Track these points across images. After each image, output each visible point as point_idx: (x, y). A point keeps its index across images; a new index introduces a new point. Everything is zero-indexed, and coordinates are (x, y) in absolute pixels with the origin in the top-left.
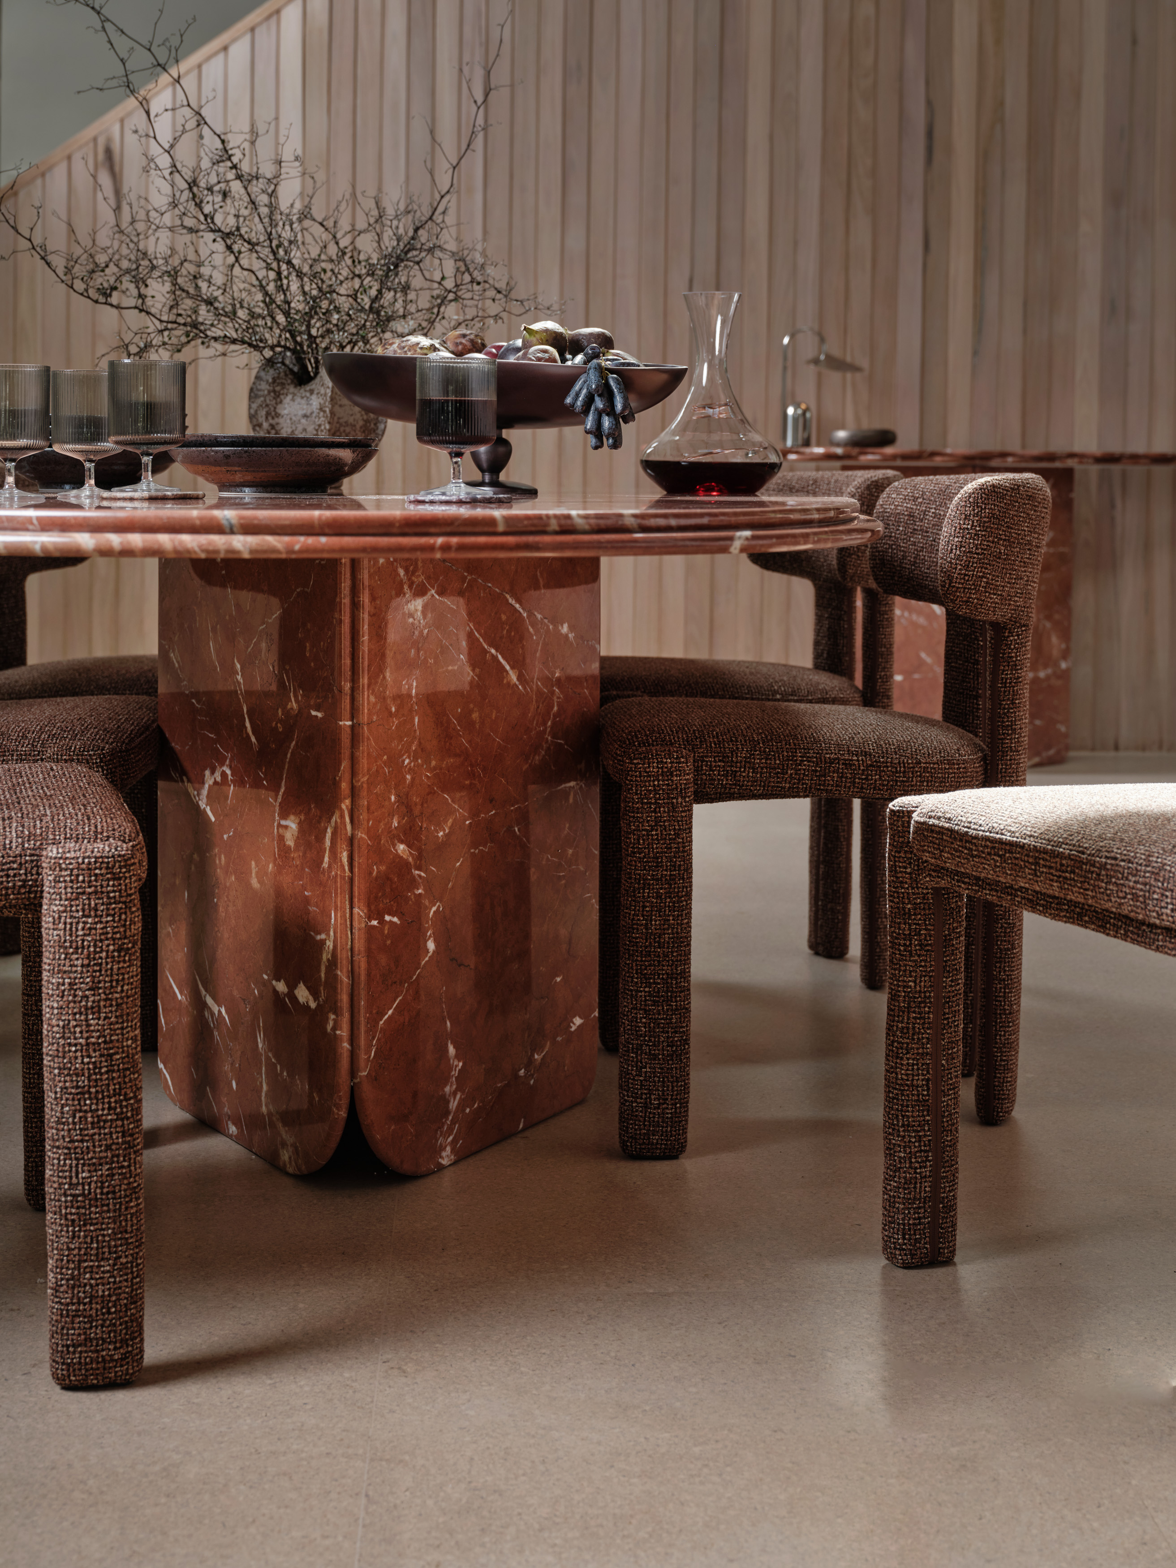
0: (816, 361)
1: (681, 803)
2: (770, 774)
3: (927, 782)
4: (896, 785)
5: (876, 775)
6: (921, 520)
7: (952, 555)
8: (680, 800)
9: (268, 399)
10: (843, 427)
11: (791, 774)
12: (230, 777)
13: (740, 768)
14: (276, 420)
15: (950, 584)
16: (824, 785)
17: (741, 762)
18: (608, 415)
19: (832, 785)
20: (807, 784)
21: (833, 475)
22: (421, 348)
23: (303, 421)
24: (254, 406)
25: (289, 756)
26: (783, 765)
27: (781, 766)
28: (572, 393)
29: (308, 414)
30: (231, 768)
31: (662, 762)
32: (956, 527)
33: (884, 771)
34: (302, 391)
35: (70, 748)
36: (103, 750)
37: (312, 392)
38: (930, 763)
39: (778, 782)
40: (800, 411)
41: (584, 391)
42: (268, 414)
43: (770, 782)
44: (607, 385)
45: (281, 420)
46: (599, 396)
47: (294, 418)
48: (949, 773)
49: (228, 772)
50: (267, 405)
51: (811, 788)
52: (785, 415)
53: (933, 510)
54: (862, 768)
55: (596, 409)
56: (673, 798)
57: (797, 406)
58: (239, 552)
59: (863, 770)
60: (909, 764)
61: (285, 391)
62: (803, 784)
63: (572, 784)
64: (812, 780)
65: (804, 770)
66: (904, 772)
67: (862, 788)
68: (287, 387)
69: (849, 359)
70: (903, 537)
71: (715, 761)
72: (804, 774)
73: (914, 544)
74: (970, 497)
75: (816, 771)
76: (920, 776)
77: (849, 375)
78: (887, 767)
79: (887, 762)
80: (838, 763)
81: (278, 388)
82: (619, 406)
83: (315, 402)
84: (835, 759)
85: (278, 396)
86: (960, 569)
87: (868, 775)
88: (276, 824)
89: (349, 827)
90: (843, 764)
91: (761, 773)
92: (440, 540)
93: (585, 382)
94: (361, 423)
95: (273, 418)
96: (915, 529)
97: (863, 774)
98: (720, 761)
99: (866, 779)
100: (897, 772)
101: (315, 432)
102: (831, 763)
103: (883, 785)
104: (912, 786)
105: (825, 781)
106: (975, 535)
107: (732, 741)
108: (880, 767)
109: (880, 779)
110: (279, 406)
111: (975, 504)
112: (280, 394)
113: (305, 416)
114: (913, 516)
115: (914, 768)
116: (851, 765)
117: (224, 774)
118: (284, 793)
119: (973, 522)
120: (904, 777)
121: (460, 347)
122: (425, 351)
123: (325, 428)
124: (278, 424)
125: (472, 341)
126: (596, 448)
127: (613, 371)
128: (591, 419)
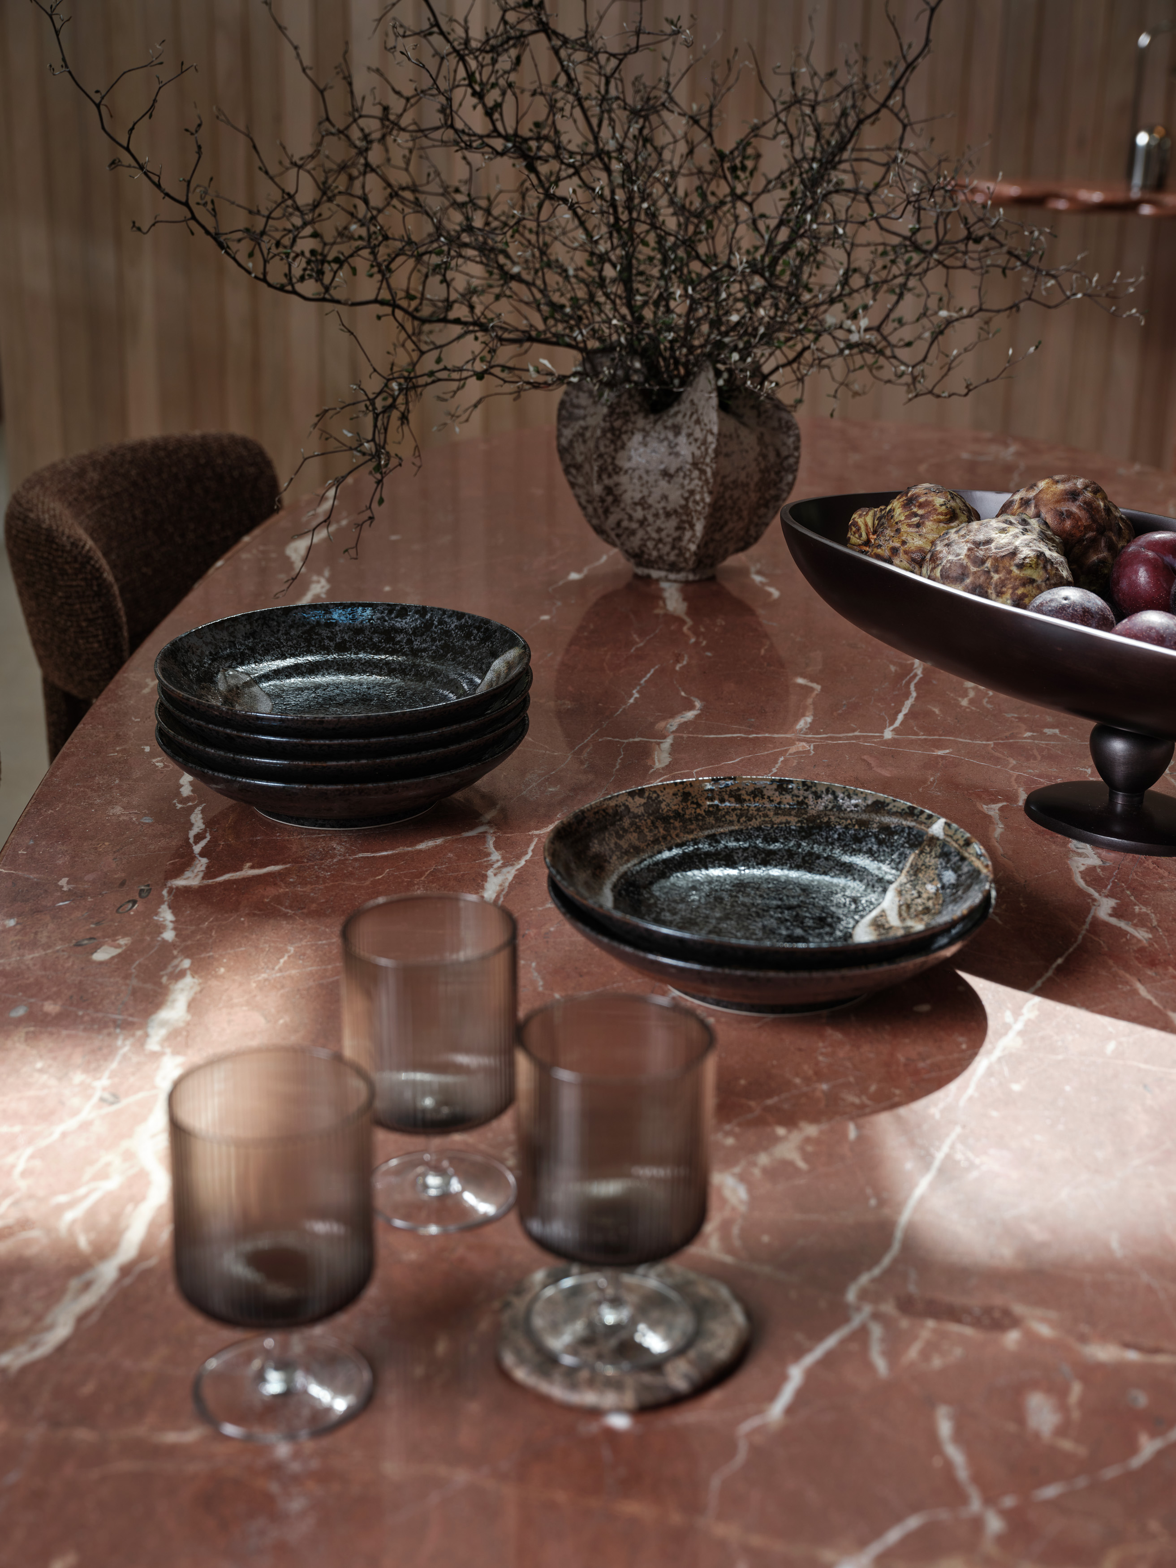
9: (601, 444)
14: (616, 478)
22: (1021, 566)
23: (663, 483)
24: (568, 433)
29: (672, 471)
34: (659, 426)
37: (677, 430)
40: (1154, 142)
42: (602, 470)
45: (623, 479)
47: (645, 477)
50: (601, 456)
52: (1134, 144)
57: (1150, 132)
61: (630, 426)
68: (633, 418)
81: (618, 424)
83: (686, 450)
85: (619, 437)
94: (757, 477)
95: (610, 476)
101: (683, 502)
110: (621, 454)
112: (621, 433)
113: (666, 474)
121: (1068, 524)
122: (1028, 573)
123: (703, 500)
124: (617, 485)
125: (1089, 506)
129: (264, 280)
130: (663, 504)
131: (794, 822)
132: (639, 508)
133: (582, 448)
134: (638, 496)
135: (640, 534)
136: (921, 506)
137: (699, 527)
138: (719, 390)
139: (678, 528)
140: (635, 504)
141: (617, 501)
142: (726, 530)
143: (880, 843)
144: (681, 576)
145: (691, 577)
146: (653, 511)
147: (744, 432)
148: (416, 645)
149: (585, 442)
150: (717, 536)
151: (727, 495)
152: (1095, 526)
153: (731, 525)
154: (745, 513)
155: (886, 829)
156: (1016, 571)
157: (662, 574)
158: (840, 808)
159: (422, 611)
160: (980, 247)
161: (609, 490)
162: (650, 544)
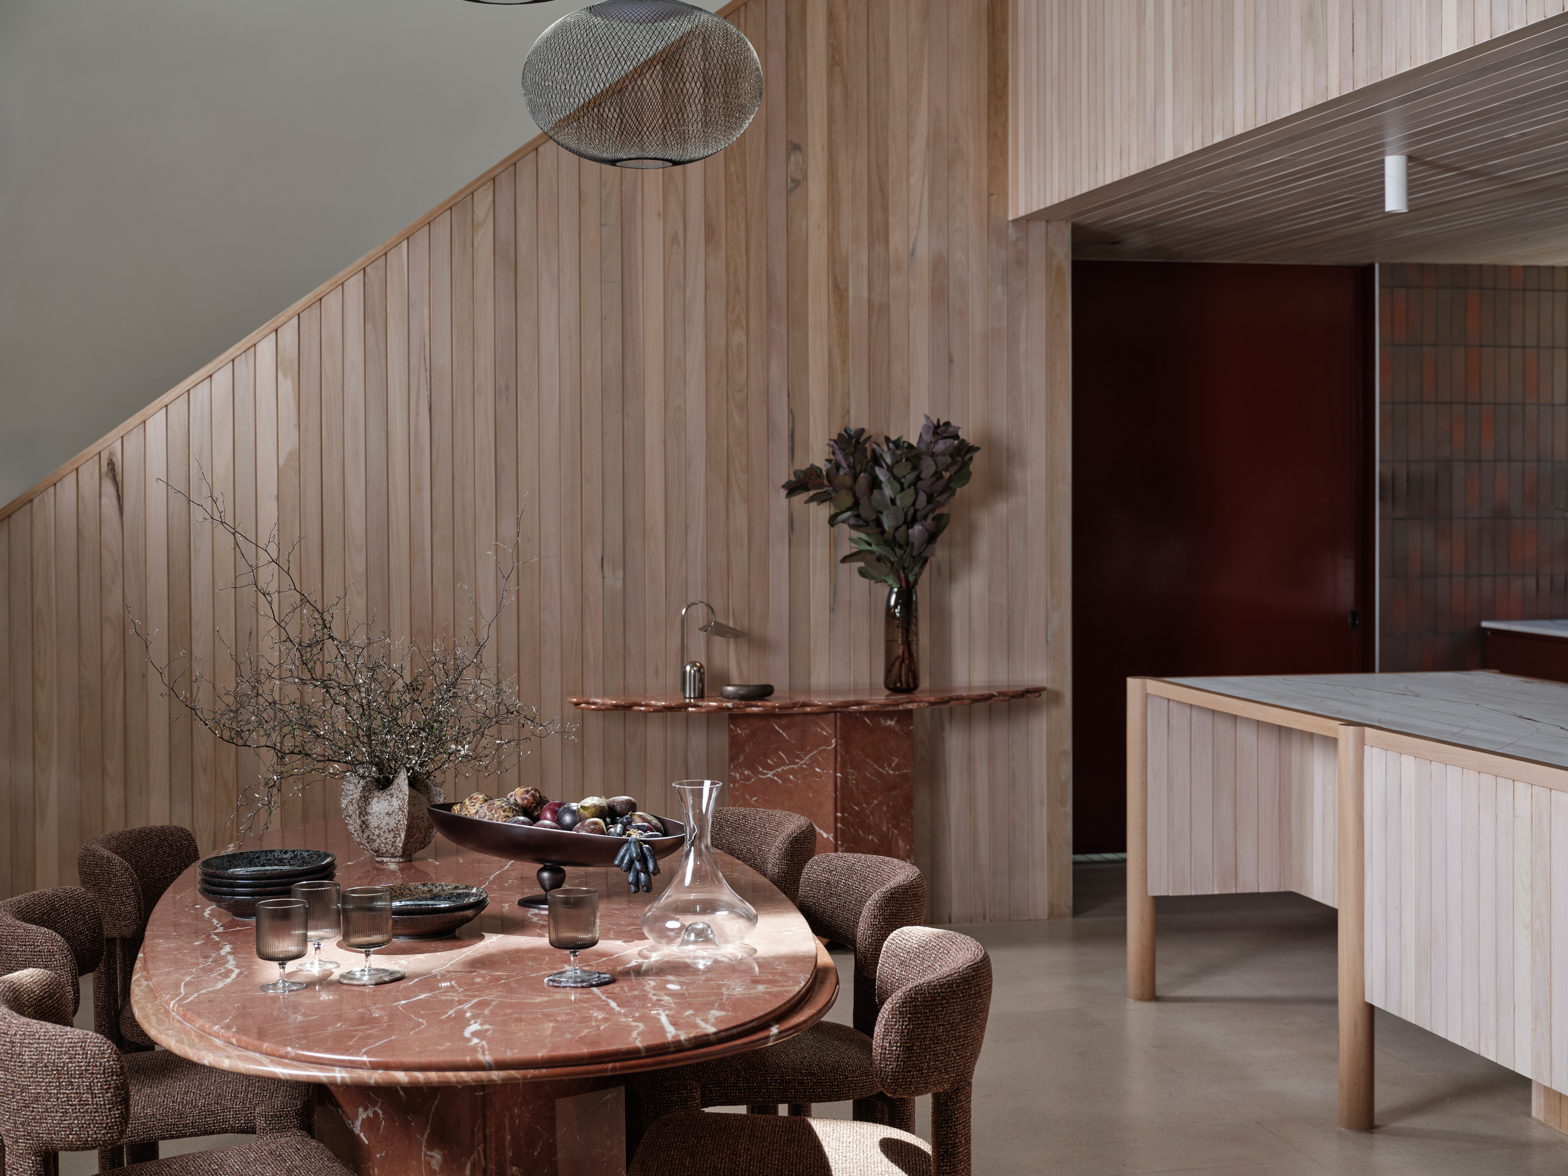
0: (706, 628)
6: (836, 888)
7: (866, 942)
10: (731, 683)
12: (381, 1116)
13: (731, 1090)
14: (366, 817)
15: (865, 961)
17: (731, 1086)
18: (643, 872)
23: (387, 818)
25: (433, 1109)
28: (619, 857)
29: (390, 812)
30: (382, 1109)
31: (680, 1093)
32: (868, 924)
34: (384, 794)
35: (274, 1107)
36: (296, 1106)
37: (392, 795)
40: (695, 670)
41: (627, 857)
42: (360, 813)
44: (643, 854)
45: (370, 817)
46: (638, 861)
47: (379, 816)
48: (866, 1082)
49: (380, 1112)
51: (777, 1100)
53: (843, 881)
55: (634, 869)
57: (693, 664)
58: (495, 1081)
61: (372, 795)
63: (609, 1096)
66: (838, 1085)
67: (811, 1098)
68: (373, 792)
69: (732, 625)
71: (714, 1087)
72: (772, 1092)
74: (877, 904)
75: (780, 1089)
76: (848, 1087)
77: (733, 639)
78: (827, 1082)
81: (367, 794)
82: (651, 866)
83: (396, 803)
84: (792, 1080)
85: (368, 800)
87: (814, 1089)
88: (423, 1153)
89: (483, 1162)
91: (744, 1093)
92: (610, 1065)
93: (627, 850)
95: (364, 816)
97: (811, 1089)
98: (717, 1086)
100: (833, 1085)
101: (395, 825)
102: (790, 1082)
103: (825, 1095)
104: (843, 1093)
105: (786, 1095)
106: (881, 928)
107: (723, 1071)
108: (822, 1083)
109: (822, 1091)
110: (369, 807)
112: (368, 798)
113: (388, 814)
115: (844, 1081)
116: (803, 1083)
117: (375, 1113)
118: (429, 1134)
119: (879, 920)
120: (838, 1088)
121: (525, 801)
122: (507, 814)
123: (404, 823)
124: (367, 820)
125: (533, 795)
126: (635, 892)
127: (645, 842)
128: (631, 874)
129: (222, 738)
130: (387, 827)
131: (428, 896)
132: (377, 830)
133: (352, 808)
134: (376, 824)
135: (378, 841)
136: (475, 799)
137: (403, 835)
138: (408, 777)
139: (394, 837)
140: (375, 828)
141: (367, 827)
142: (415, 837)
143: (457, 898)
144: (397, 860)
145: (401, 860)
146: (383, 830)
147: (420, 796)
148: (292, 863)
149: (353, 805)
150: (411, 840)
151: (414, 822)
153: (417, 836)
154: (423, 831)
155: (459, 894)
156: (502, 813)
157: (388, 859)
158: (444, 890)
159: (293, 852)
160: (513, 716)
161: (364, 822)
162: (382, 845)
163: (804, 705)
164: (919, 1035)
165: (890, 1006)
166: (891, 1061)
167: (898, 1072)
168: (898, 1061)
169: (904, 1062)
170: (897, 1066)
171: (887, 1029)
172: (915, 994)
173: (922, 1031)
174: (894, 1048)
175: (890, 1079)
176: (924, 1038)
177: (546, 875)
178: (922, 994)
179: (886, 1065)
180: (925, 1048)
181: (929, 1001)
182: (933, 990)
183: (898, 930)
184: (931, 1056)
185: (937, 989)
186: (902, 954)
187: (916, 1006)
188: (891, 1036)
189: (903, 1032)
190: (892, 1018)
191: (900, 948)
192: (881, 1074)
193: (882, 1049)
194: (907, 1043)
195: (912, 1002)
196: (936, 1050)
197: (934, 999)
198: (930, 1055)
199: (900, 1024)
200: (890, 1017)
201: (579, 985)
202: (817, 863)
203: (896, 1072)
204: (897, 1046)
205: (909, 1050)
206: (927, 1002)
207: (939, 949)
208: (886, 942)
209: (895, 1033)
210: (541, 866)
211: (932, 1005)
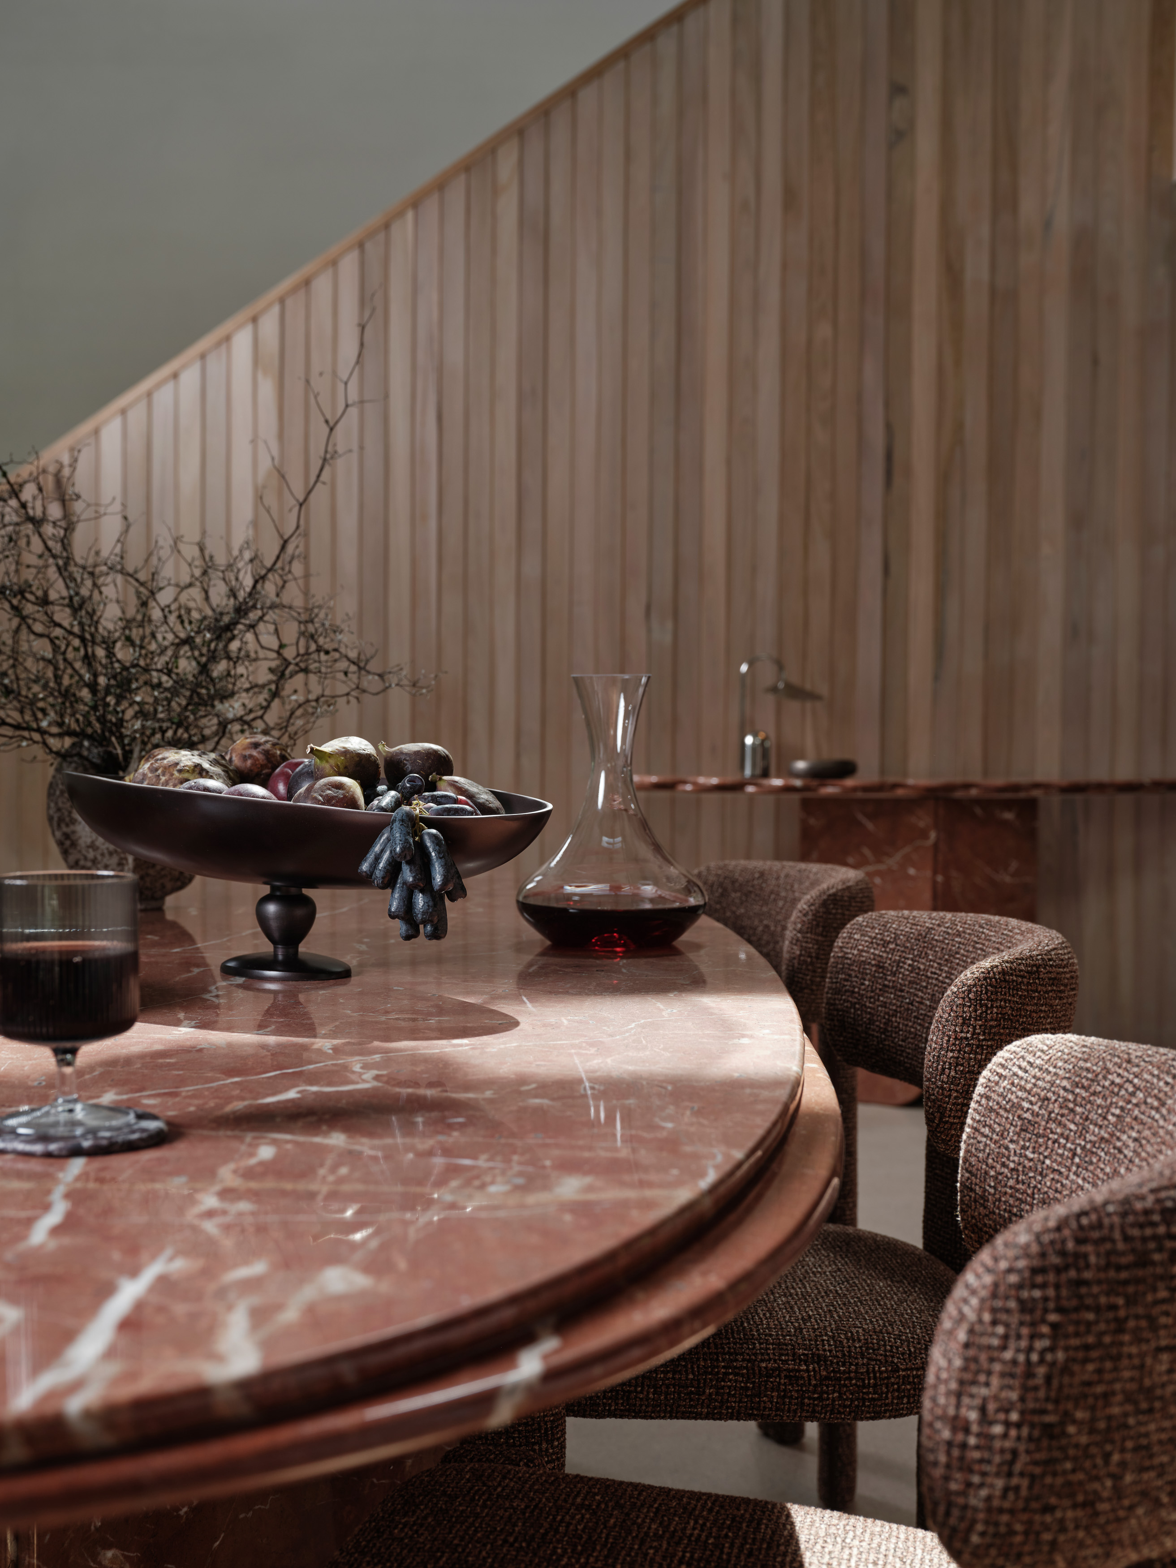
0: (774, 689)
1: (547, 1450)
2: (679, 1394)
3: (908, 1397)
4: (864, 1405)
5: (834, 1392)
6: (894, 974)
8: (544, 1446)
10: (802, 757)
11: (710, 1394)
14: (72, 828)
15: (941, 1119)
16: (758, 1409)
18: (422, 891)
19: (771, 1409)
20: (733, 1408)
21: (783, 867)
22: (182, 769)
26: (698, 1380)
27: (695, 1383)
28: (371, 857)
32: (949, 1037)
33: (845, 1385)
38: (912, 1369)
39: (691, 1406)
40: (758, 742)
41: (386, 855)
42: (61, 820)
43: (679, 1406)
44: (421, 846)
46: (408, 863)
52: (743, 744)
53: (910, 962)
54: (814, 1382)
55: (405, 883)
56: (534, 1444)
57: (755, 735)
59: (815, 1386)
60: (881, 1372)
62: (728, 1408)
64: (740, 1401)
65: (729, 1387)
66: (875, 1385)
67: (814, 1411)
69: (808, 687)
70: (869, 994)
72: (729, 1394)
73: (884, 1005)
74: (970, 991)
75: (747, 1389)
77: (809, 705)
78: (850, 1379)
79: (850, 1372)
80: (779, 1376)
82: (439, 878)
84: (774, 1369)
86: (956, 1098)
87: (823, 1392)
90: (786, 1377)
91: (667, 1394)
93: (388, 839)
95: (67, 825)
96: (885, 986)
97: (814, 1393)
99: (820, 1399)
100: (864, 1386)
102: (769, 1376)
103: (845, 1406)
104: (886, 1405)
105: (759, 1402)
106: (978, 1046)
108: (840, 1379)
109: (840, 1397)
111: (977, 1002)
114: (883, 967)
115: (888, 1378)
116: (798, 1378)
119: (974, 1028)
120: (875, 1393)
121: (249, 762)
124: (74, 832)
126: (408, 938)
127: (430, 823)
128: (397, 895)
132: (91, 850)
134: (89, 841)
140: (88, 847)
141: (74, 844)
146: (100, 851)
152: (270, 765)
161: (67, 836)
163: (895, 786)
164: (1089, 1384)
165: (988, 1279)
166: (984, 1474)
167: (1012, 1512)
168: (1010, 1475)
169: (1033, 1478)
170: (1006, 1490)
171: (975, 1360)
172: (1079, 1241)
173: (1099, 1371)
174: (998, 1429)
175: (983, 1534)
176: (1106, 1396)
177: (272, 908)
178: (1102, 1240)
179: (969, 1484)
180: (1108, 1429)
181: (1127, 1267)
182: (1141, 1226)
183: (1017, 1043)
184: (1128, 1456)
185: (1154, 1224)
186: (1026, 1105)
187: (1080, 1283)
188: (987, 1384)
189: (1029, 1374)
190: (994, 1323)
191: (1022, 1089)
192: (948, 1514)
193: (954, 1430)
194: (1043, 1412)
195: (1066, 1268)
196: (1147, 1435)
197: (1143, 1261)
198: (1123, 1450)
199: (1024, 1344)
200: (987, 1317)
201: (38, 1148)
202: (860, 928)
203: (1001, 1511)
204: (1007, 1424)
205: (1052, 1437)
206: (1119, 1268)
207: (1133, 1094)
208: (985, 1073)
209: (1003, 1375)
210: (266, 890)
211: (1138, 1281)
